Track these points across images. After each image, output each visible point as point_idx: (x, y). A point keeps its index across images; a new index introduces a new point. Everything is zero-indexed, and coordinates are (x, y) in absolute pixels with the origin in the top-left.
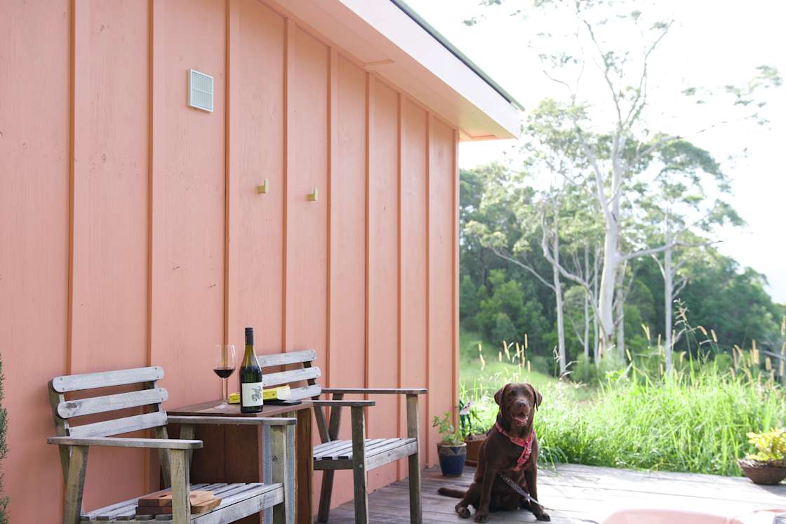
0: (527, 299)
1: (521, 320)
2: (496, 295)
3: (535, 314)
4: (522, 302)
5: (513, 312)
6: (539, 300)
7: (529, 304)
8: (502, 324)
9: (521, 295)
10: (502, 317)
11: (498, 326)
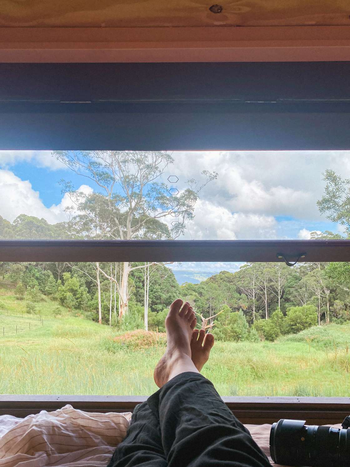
0: (80, 286)
1: (78, 296)
2: (66, 284)
3: (84, 293)
4: (78, 287)
5: (74, 292)
6: (86, 287)
7: (82, 288)
8: (69, 297)
9: (78, 284)
10: (69, 295)
11: (67, 298)
